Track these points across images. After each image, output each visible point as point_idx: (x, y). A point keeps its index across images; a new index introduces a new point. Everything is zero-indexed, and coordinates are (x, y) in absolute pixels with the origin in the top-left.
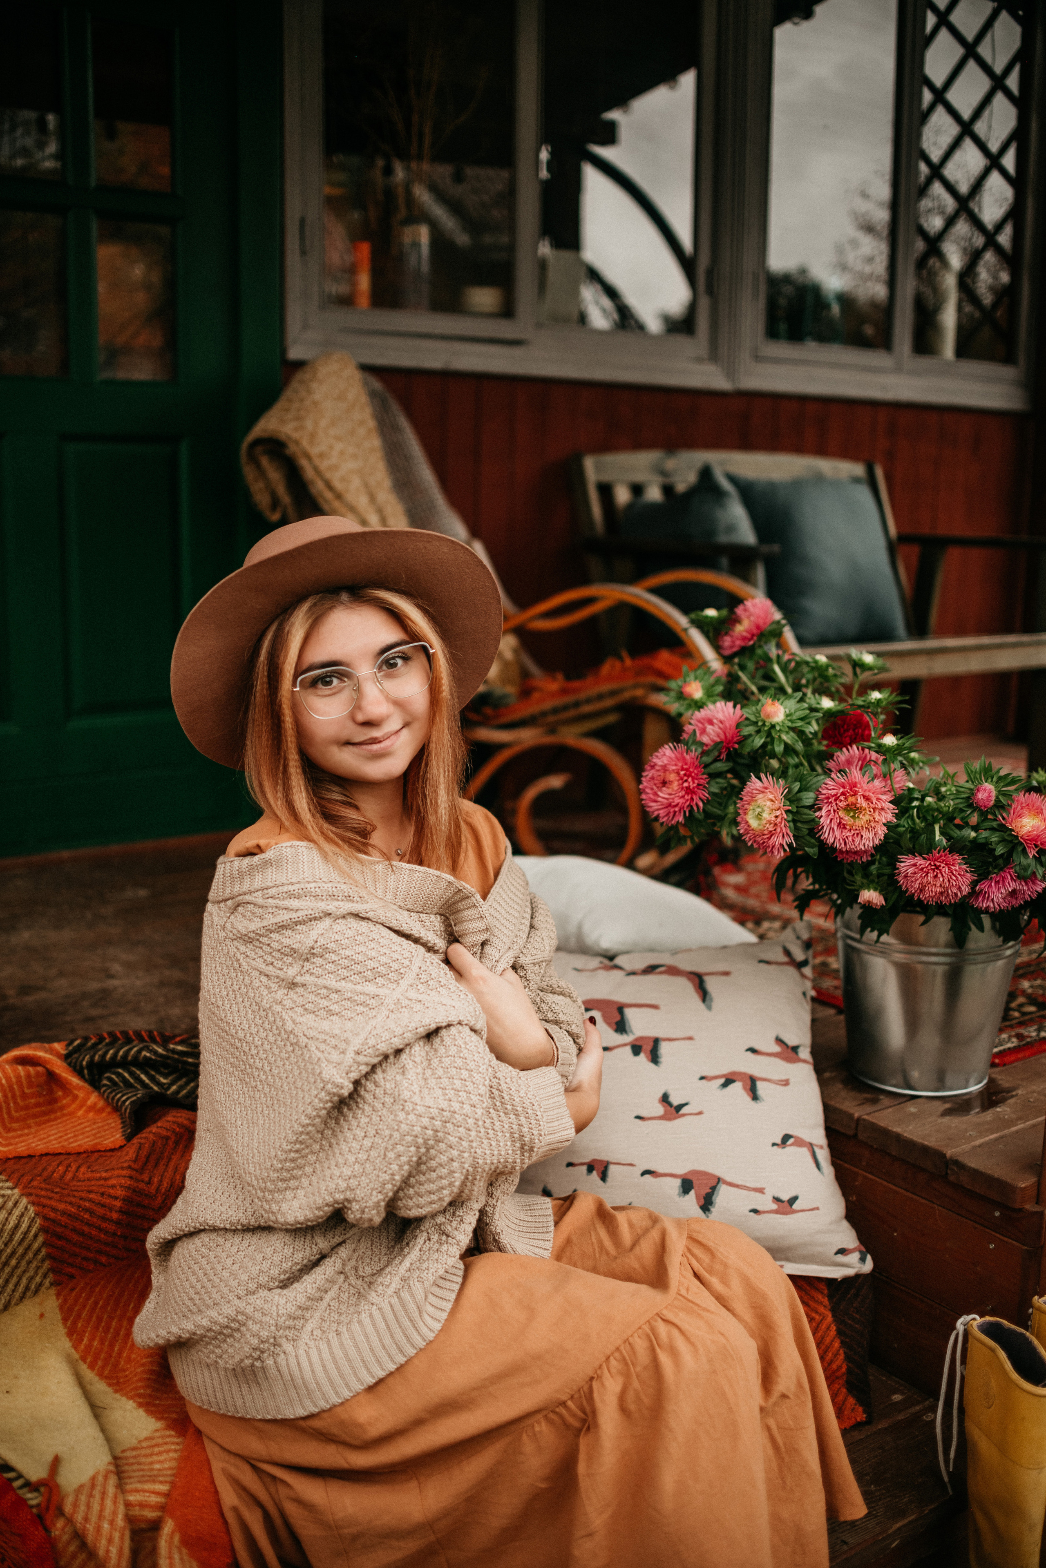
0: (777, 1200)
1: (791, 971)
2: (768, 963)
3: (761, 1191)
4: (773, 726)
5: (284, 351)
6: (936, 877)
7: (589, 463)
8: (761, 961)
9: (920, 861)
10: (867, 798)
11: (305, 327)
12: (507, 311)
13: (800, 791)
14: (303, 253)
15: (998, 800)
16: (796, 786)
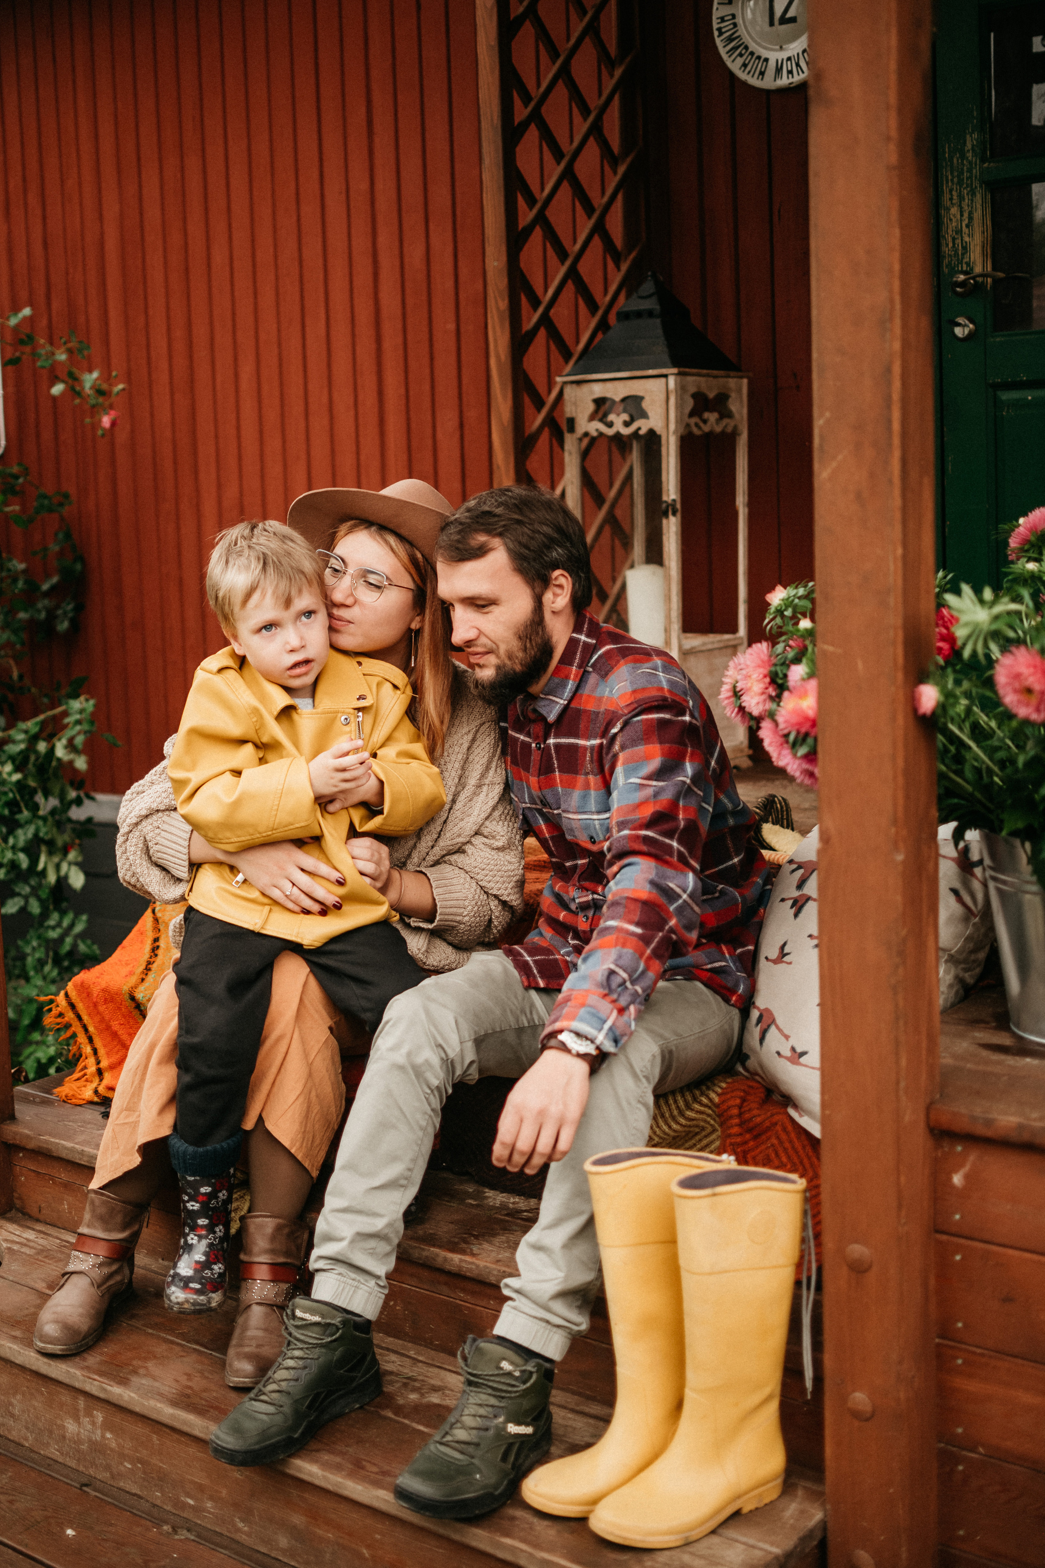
0: (793, 1049)
3: (787, 1037)
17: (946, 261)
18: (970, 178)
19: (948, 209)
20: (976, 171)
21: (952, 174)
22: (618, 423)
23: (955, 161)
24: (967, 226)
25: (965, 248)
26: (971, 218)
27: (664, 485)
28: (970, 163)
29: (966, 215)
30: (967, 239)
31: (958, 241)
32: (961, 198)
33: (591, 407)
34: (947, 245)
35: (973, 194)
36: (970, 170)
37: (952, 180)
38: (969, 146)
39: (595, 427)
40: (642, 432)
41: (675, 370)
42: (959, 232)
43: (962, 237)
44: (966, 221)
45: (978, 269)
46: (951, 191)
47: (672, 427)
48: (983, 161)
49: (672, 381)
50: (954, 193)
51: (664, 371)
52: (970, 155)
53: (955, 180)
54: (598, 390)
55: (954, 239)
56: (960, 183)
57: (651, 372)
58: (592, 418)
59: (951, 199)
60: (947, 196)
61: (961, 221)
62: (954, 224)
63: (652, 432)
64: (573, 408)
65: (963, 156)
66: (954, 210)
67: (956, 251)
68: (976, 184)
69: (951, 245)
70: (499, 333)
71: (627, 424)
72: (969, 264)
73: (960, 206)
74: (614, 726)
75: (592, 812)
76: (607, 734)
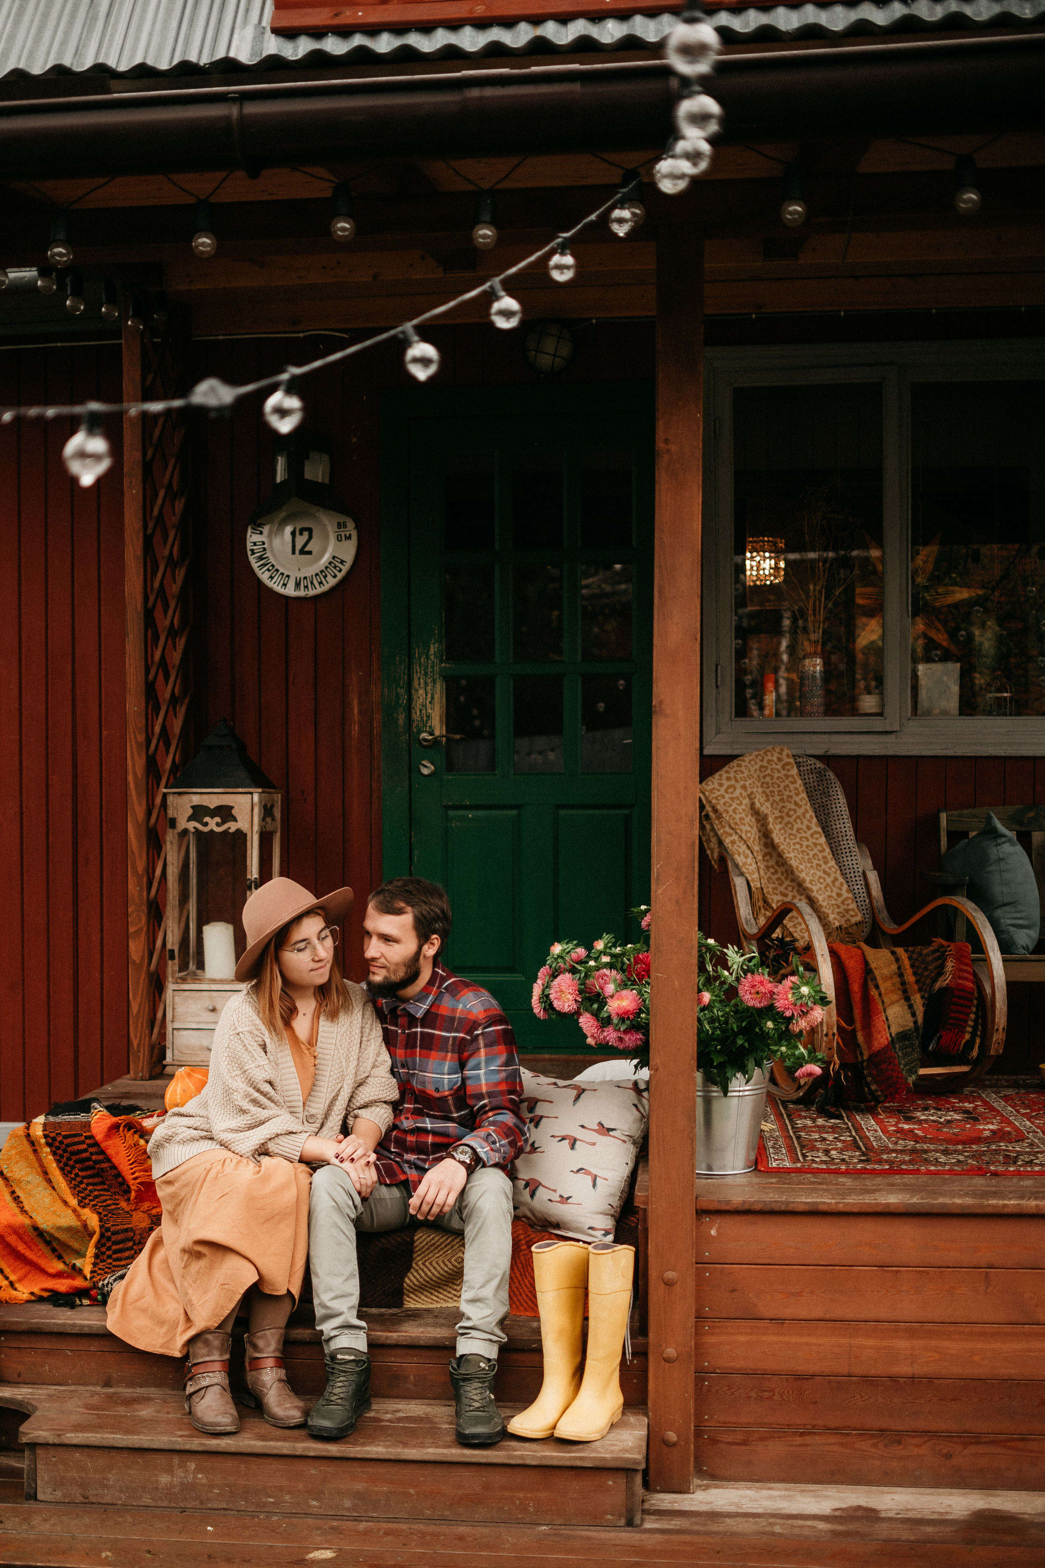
1: (634, 1094)
17: (415, 724)
18: (435, 673)
19: (418, 691)
20: (437, 668)
21: (420, 667)
22: (213, 824)
23: (422, 660)
24: (430, 703)
25: (428, 717)
26: (433, 698)
27: (249, 868)
28: (434, 662)
29: (429, 695)
30: (430, 711)
31: (424, 712)
32: (426, 684)
33: (190, 811)
34: (416, 714)
35: (435, 682)
36: (433, 667)
37: (421, 672)
38: (432, 651)
39: (192, 825)
40: (231, 831)
41: (260, 790)
42: (424, 706)
43: (426, 710)
44: (429, 700)
45: (437, 733)
46: (419, 679)
47: (256, 828)
48: (441, 662)
49: (256, 797)
50: (422, 681)
51: (251, 790)
52: (432, 657)
53: (423, 673)
54: (196, 800)
55: (421, 711)
56: (426, 675)
57: (240, 790)
58: (190, 819)
59: (420, 684)
60: (416, 682)
61: (426, 699)
62: (421, 700)
63: (239, 832)
64: (175, 812)
65: (428, 657)
66: (422, 692)
67: (422, 718)
68: (436, 676)
69: (419, 713)
70: (136, 756)
71: (218, 825)
72: (430, 727)
73: (425, 689)
74: (477, 1029)
75: (444, 1074)
76: (469, 1032)
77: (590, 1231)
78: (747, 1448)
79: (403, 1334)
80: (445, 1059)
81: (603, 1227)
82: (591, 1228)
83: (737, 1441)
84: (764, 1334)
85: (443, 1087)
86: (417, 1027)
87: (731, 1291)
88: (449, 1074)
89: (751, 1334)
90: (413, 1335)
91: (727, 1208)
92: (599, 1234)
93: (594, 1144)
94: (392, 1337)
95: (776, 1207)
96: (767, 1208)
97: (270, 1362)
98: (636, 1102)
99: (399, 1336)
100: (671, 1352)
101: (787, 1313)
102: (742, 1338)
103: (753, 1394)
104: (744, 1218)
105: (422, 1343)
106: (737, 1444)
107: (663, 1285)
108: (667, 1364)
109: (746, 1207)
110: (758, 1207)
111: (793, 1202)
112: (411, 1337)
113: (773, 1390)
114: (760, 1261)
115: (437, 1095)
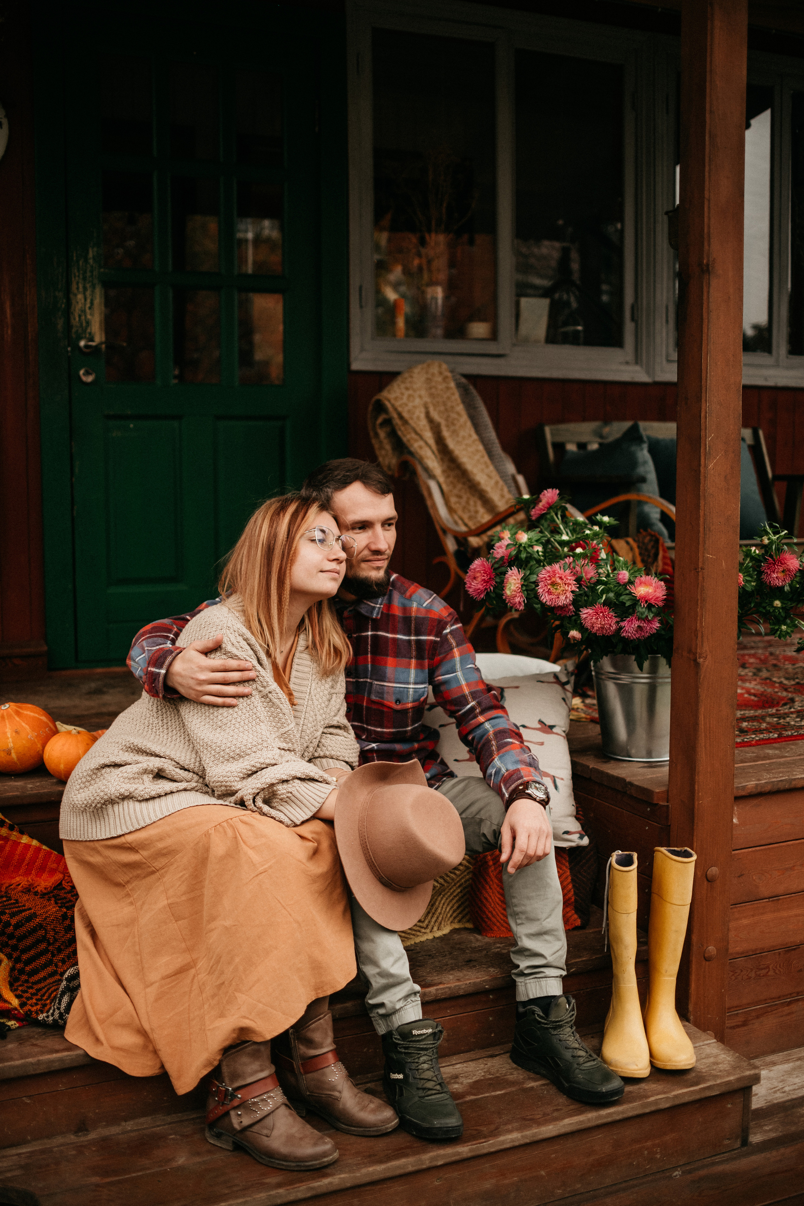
1: (558, 687)
2: (542, 682)
4: (521, 545)
5: (349, 365)
6: (597, 619)
7: (547, 430)
8: (538, 681)
9: (589, 611)
10: (561, 578)
11: (362, 350)
12: (494, 336)
13: (530, 574)
14: (361, 307)
15: (630, 580)
16: (528, 573)
17: (74, 330)
18: (92, 276)
19: (76, 295)
20: (95, 273)
21: (78, 271)
23: (81, 263)
24: (90, 308)
25: (88, 323)
26: (92, 303)
28: (92, 267)
29: (89, 301)
30: (89, 317)
31: (83, 318)
32: (85, 289)
34: (75, 319)
35: (93, 287)
36: (92, 272)
37: (79, 276)
38: (91, 255)
42: (84, 311)
43: (86, 316)
44: (88, 305)
45: (97, 339)
46: (78, 283)
48: (100, 267)
50: (80, 286)
52: (91, 261)
53: (81, 276)
55: (80, 316)
56: (84, 279)
59: (78, 288)
60: (74, 287)
61: (85, 304)
62: (80, 305)
65: (86, 260)
66: (80, 296)
67: (81, 324)
68: (96, 281)
69: (77, 319)
72: (90, 333)
73: (84, 294)
74: (445, 628)
75: (408, 683)
76: (439, 634)
77: (566, 836)
78: (746, 1028)
79: (441, 986)
80: (409, 666)
81: (577, 830)
82: (567, 832)
83: (740, 1023)
84: (762, 914)
85: (408, 697)
86: (368, 631)
87: (739, 877)
88: (415, 683)
89: (753, 916)
90: (453, 985)
91: (743, 793)
92: (575, 837)
93: (542, 744)
94: (430, 992)
95: (781, 786)
96: (775, 788)
97: (330, 1056)
98: (564, 696)
99: (437, 990)
100: (712, 949)
101: (781, 889)
102: (745, 922)
103: (753, 975)
104: (755, 802)
105: (461, 992)
106: (738, 1026)
107: (706, 883)
108: (707, 963)
109: (759, 790)
110: (768, 788)
111: (795, 779)
112: (450, 988)
113: (768, 967)
114: (763, 842)
115: (398, 707)
